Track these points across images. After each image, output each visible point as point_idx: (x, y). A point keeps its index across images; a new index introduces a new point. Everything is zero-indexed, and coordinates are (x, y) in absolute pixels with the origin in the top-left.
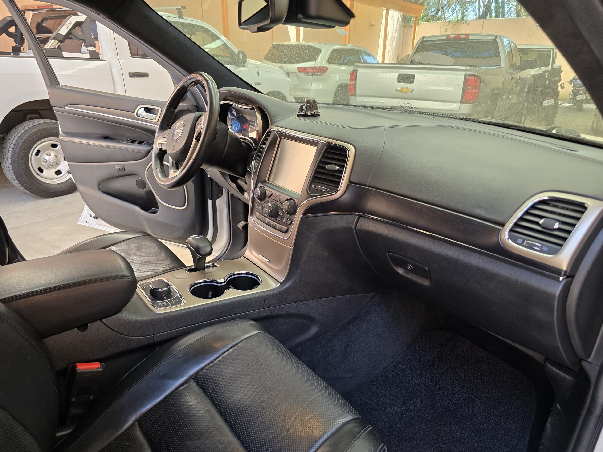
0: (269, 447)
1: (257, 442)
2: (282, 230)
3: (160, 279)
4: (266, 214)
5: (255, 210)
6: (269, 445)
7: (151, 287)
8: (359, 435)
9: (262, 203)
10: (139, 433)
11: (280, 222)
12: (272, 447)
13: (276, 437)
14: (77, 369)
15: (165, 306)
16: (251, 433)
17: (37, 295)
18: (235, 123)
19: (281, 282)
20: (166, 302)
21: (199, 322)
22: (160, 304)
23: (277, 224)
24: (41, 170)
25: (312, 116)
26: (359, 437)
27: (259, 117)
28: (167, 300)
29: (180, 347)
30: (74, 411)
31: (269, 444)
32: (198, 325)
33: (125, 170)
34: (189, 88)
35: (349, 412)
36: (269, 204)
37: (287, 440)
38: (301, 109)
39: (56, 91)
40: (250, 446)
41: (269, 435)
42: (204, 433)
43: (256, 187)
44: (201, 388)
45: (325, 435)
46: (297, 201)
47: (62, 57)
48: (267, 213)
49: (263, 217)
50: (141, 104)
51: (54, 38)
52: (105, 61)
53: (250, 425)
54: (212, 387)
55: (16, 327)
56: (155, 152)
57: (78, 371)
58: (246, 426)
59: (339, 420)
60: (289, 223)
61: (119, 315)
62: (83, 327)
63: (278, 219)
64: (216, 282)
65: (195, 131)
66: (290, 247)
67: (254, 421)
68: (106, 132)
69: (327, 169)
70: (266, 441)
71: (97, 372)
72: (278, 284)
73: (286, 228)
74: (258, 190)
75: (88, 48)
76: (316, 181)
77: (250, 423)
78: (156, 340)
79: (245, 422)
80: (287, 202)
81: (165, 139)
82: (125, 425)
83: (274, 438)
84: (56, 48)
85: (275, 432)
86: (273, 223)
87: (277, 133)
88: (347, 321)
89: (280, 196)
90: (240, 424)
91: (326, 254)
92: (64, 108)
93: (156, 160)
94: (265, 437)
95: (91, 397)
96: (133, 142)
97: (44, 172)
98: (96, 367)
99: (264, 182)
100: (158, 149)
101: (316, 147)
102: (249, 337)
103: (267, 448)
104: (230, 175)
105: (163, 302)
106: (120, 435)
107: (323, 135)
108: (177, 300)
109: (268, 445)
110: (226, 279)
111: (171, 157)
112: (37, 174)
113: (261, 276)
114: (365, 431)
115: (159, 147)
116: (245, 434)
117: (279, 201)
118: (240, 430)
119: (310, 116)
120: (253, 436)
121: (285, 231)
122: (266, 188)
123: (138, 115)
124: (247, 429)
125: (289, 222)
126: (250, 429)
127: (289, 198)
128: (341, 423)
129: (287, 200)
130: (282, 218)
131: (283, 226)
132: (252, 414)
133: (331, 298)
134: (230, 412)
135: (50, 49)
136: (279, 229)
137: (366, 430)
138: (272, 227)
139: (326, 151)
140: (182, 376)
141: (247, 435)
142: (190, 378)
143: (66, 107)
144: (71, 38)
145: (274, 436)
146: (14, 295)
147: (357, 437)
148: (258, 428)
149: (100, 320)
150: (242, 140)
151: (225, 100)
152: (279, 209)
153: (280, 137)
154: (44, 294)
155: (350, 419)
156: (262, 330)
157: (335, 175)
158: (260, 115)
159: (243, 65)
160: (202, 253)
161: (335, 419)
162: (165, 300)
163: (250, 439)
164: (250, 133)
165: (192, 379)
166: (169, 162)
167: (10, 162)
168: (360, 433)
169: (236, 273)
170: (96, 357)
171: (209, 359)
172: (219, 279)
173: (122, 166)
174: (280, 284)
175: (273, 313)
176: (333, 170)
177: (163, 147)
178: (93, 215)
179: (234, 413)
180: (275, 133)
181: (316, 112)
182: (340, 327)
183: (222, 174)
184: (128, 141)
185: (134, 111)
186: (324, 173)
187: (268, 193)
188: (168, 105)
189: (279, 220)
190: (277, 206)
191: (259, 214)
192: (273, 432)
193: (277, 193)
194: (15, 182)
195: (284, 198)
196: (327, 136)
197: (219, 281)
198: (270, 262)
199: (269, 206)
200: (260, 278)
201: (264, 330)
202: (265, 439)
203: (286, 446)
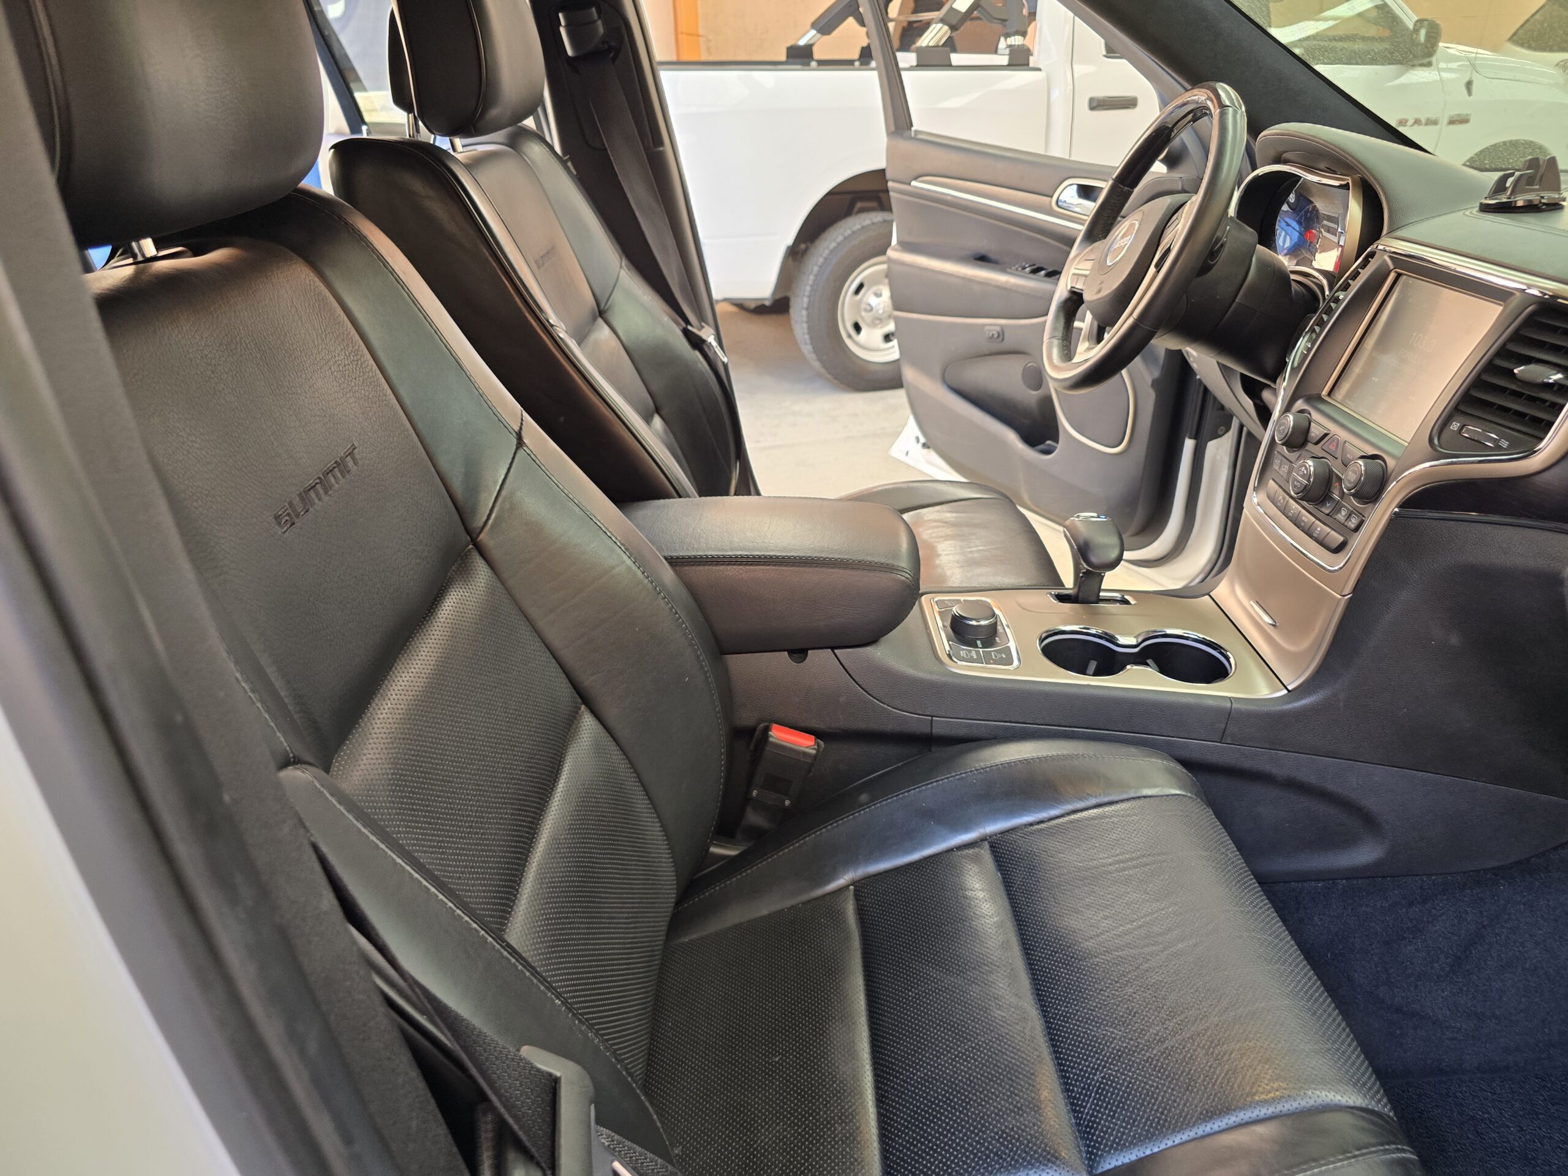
0: (1104, 1067)
1: (1080, 1042)
2: (1327, 541)
3: (983, 599)
4: (1293, 490)
5: (1269, 474)
6: (1106, 1062)
7: (956, 610)
8: (1357, 1153)
9: (1293, 456)
10: (850, 909)
11: (1329, 520)
12: (1111, 1069)
13: (1129, 1051)
14: (770, 733)
15: (972, 660)
16: (1075, 1015)
17: (728, 565)
18: (1288, 225)
19: (1290, 688)
20: (978, 653)
21: (1042, 722)
22: (963, 653)
23: (1317, 522)
24: (857, 328)
25: (1532, 208)
26: (1355, 1157)
27: (1355, 211)
28: (981, 650)
29: (979, 761)
30: (754, 818)
31: (1108, 1058)
32: (1038, 729)
33: (1003, 339)
34: (1175, 131)
35: (1358, 1085)
36: (1310, 463)
37: (1154, 1070)
38: (1500, 187)
39: (903, 145)
40: (1062, 1042)
41: (1114, 1039)
42: (973, 969)
43: (1287, 409)
44: (1000, 870)
45: (1259, 1108)
46: (1391, 463)
47: (948, 66)
48: (1295, 486)
49: (1284, 498)
50: (1072, 175)
51: (942, 21)
52: (1039, 70)
53: (1078, 995)
54: (1024, 878)
55: (676, 613)
56: (1060, 296)
57: (771, 739)
58: (1068, 993)
59: (1315, 1089)
60: (1353, 526)
61: (869, 650)
62: (799, 653)
63: (1323, 509)
64: (1112, 639)
65: (1158, 245)
66: (1339, 597)
67: (1091, 990)
68: (983, 245)
69: (1518, 376)
70: (1103, 1050)
71: (805, 754)
72: (1281, 690)
73: (1341, 539)
74: (1291, 418)
75: (1008, 39)
76: (1469, 411)
77: (1081, 992)
78: (937, 730)
79: (1069, 984)
80: (1361, 462)
81: (1089, 265)
82: (829, 881)
83: (1124, 1052)
84: (941, 43)
85: (1131, 1039)
86: (1307, 518)
87: (1390, 257)
88: (1496, 864)
89: (1346, 444)
90: (1056, 984)
91: (1454, 640)
92: (910, 184)
93: (1056, 317)
94: (1104, 1038)
95: (787, 803)
96: (1035, 271)
97: (863, 332)
98: (806, 744)
99: (1315, 399)
100: (1069, 288)
101: (1501, 305)
102: (1150, 797)
103: (1099, 1065)
104: (1243, 376)
105: (970, 651)
106: (816, 899)
107: (1537, 269)
108: (1004, 656)
109: (1102, 1060)
110: (1140, 640)
111: (1092, 313)
112: (850, 336)
113: (1236, 657)
114: (1381, 1153)
115: (1072, 283)
116: (1059, 1010)
117: (1339, 459)
118: (1052, 998)
119: (1521, 210)
120: (1075, 1024)
121: (1334, 546)
122: (1315, 416)
123: (1060, 204)
124: (1068, 1003)
125: (1353, 523)
126: (1075, 1006)
127: (1372, 451)
128: (1320, 1101)
129: (1362, 457)
130: (1337, 508)
131: (1333, 532)
132: (1091, 973)
133: (1447, 779)
134: (1044, 949)
135: (927, 47)
136: (1321, 538)
137: (1386, 1151)
138: (1303, 531)
139: (1531, 321)
140: (967, 829)
141: (1064, 1017)
142: (983, 839)
143: (914, 183)
144: (978, 18)
145: (1126, 1047)
146: (694, 554)
147: (1349, 1155)
148: (1094, 1011)
149: (833, 648)
150: (1293, 277)
151: (1278, 160)
152: (1334, 479)
153: (1396, 272)
154: (740, 565)
155: (1351, 1103)
156: (1191, 792)
157: (1544, 401)
158: (1360, 206)
159: (1425, 61)
160: (1094, 559)
161: (1304, 1084)
162: (977, 647)
163: (1067, 1028)
164: (1317, 255)
165: (986, 845)
166: (1085, 322)
167: (805, 305)
168: (1364, 1151)
169: (1169, 631)
170: (814, 724)
171: (1037, 812)
172: (1122, 634)
173: (998, 329)
174: (1285, 692)
175: (1247, 764)
176: (1539, 381)
177: (1079, 286)
178: (922, 440)
179: (1051, 955)
180: (1386, 258)
181: (1548, 196)
182: (1465, 873)
183: (1224, 369)
184: (1024, 268)
185: (1051, 194)
186: (1507, 389)
187: (1316, 432)
188: (1117, 177)
189: (1327, 512)
190: (1331, 472)
191: (1277, 487)
192: (1125, 1037)
193: (1342, 434)
194: (807, 349)
195: (1354, 449)
196: (1550, 272)
197: (1123, 640)
198: (1274, 626)
199: (1306, 469)
200: (1232, 661)
201: (1196, 795)
202: (1100, 1044)
203: (1146, 1083)
